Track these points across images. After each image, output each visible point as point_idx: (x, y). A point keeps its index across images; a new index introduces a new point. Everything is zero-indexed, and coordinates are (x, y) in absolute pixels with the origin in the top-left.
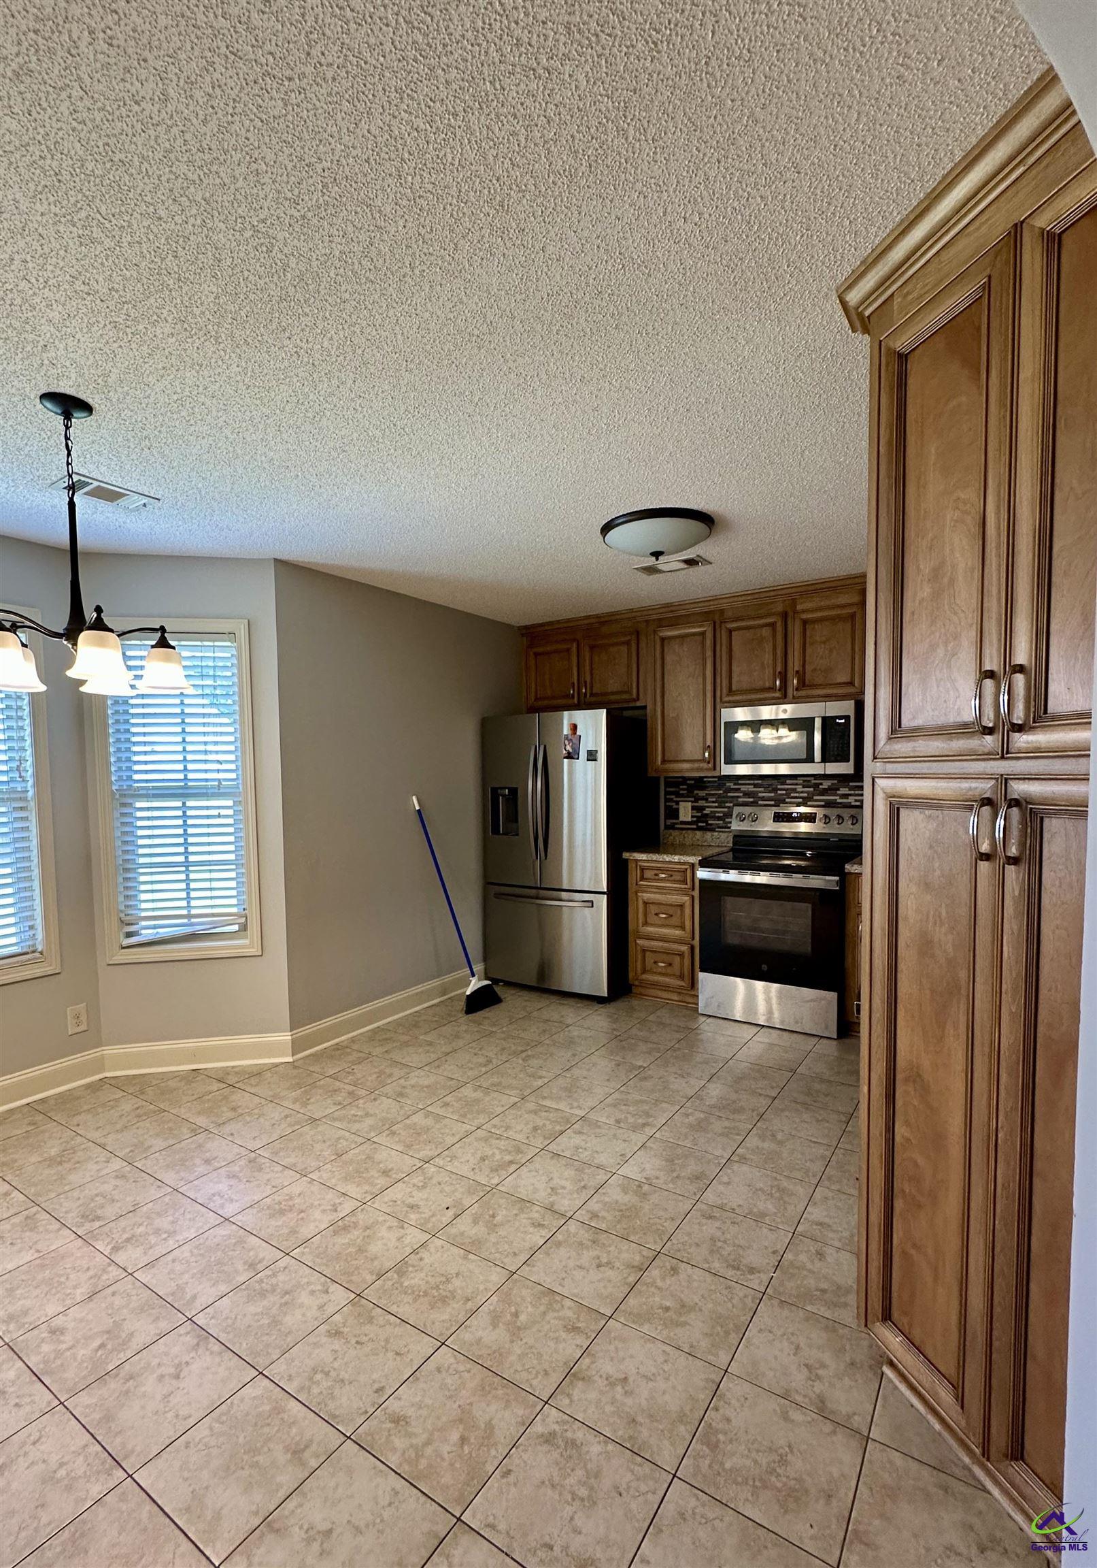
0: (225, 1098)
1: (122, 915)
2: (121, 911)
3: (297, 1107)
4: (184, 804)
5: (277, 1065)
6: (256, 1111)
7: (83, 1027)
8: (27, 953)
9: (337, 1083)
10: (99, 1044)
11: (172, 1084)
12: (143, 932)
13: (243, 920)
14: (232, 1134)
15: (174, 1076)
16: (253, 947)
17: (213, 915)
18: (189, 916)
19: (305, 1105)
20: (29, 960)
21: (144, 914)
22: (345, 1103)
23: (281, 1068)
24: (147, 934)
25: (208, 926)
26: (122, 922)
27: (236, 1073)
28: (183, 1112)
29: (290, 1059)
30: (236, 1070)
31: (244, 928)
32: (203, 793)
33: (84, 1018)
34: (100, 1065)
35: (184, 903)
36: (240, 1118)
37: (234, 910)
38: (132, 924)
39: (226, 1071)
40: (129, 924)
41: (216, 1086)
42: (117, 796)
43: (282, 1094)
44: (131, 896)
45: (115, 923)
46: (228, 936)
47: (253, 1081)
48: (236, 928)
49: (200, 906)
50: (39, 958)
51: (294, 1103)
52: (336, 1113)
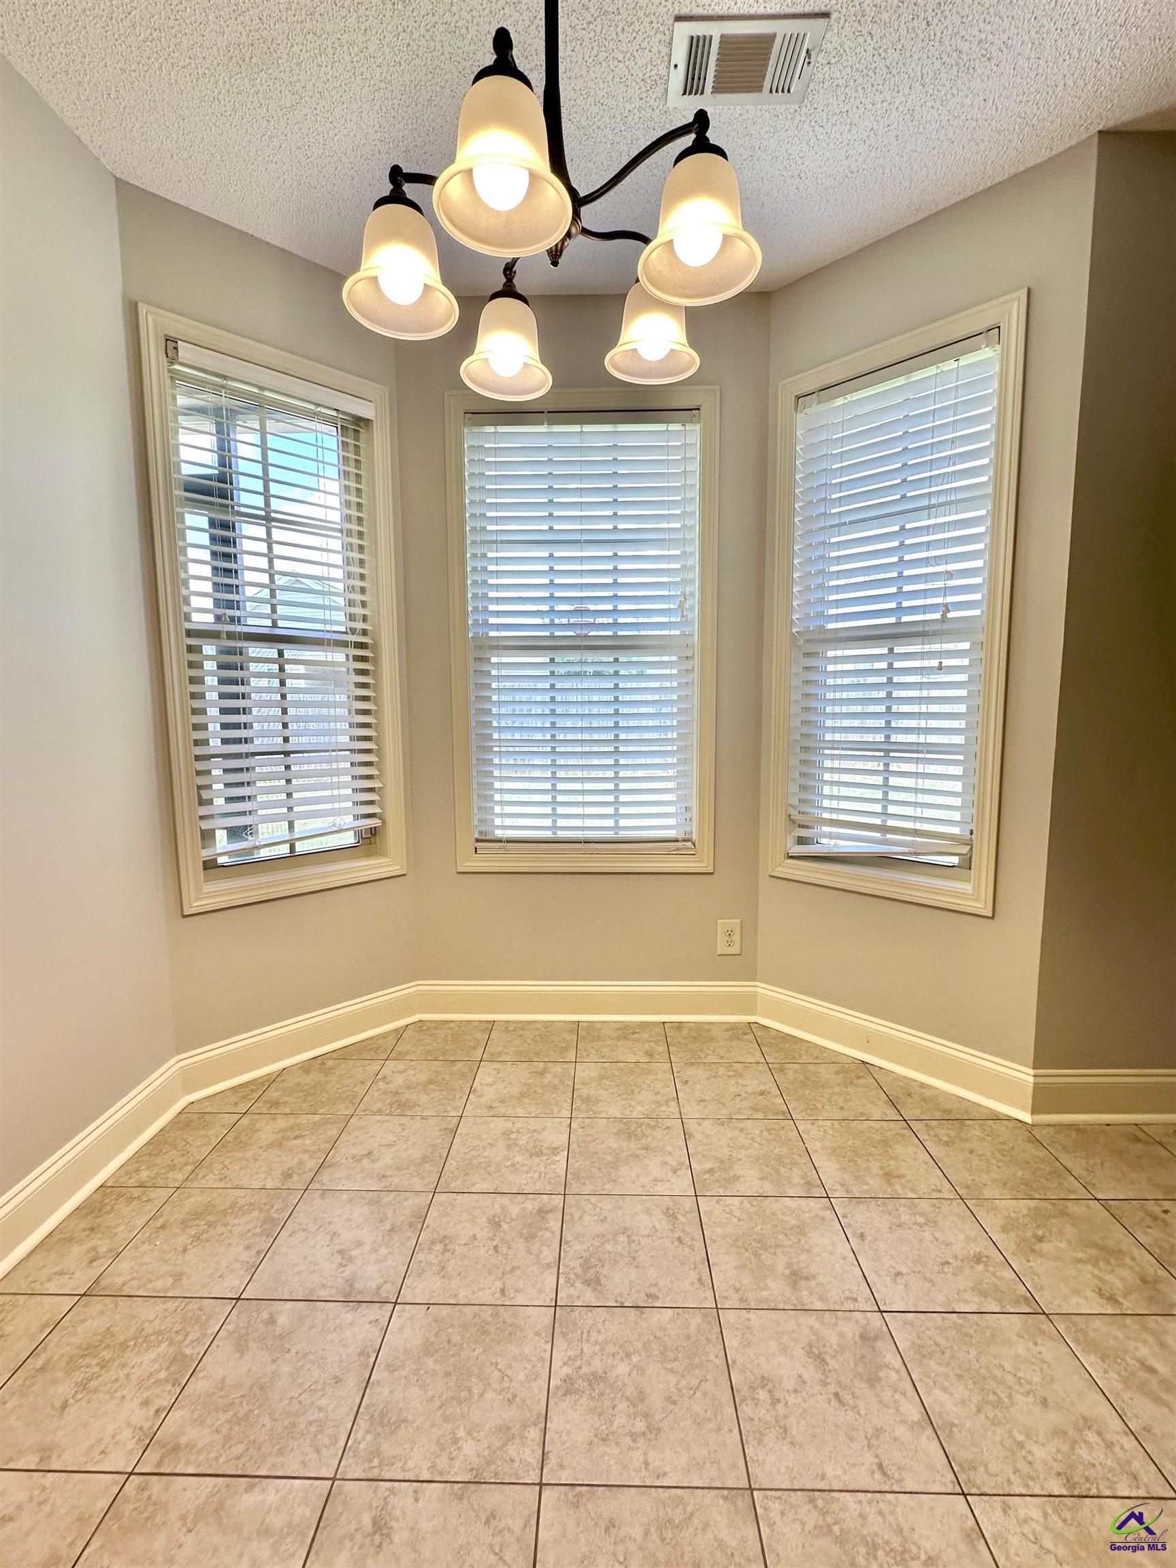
0: (885, 1143)
1: (794, 813)
2: (792, 806)
3: (1007, 1242)
4: (891, 650)
5: (997, 1118)
6: (924, 1205)
7: (735, 949)
8: (677, 841)
9: (1118, 1233)
10: (751, 975)
11: (826, 1072)
12: (824, 841)
13: (965, 850)
14: (862, 1236)
15: (833, 1059)
16: (977, 900)
17: (916, 833)
18: (883, 829)
19: (1029, 1248)
20: (678, 849)
21: (826, 815)
22: (1128, 1306)
23: (1000, 1127)
24: (828, 845)
25: (905, 850)
26: (793, 821)
27: (924, 1099)
28: (812, 1132)
29: (1027, 1118)
30: (928, 1093)
31: (967, 863)
32: (919, 633)
33: (736, 937)
34: (748, 1003)
35: (878, 808)
36: (890, 1205)
37: (956, 830)
38: (807, 827)
39: (909, 1088)
40: (803, 827)
41: (880, 1109)
42: (801, 642)
43: (987, 1193)
44: (808, 785)
45: (782, 822)
46: (943, 870)
47: (944, 1132)
48: (955, 860)
49: (901, 813)
50: (690, 849)
51: (1005, 1229)
52: (1097, 1323)
